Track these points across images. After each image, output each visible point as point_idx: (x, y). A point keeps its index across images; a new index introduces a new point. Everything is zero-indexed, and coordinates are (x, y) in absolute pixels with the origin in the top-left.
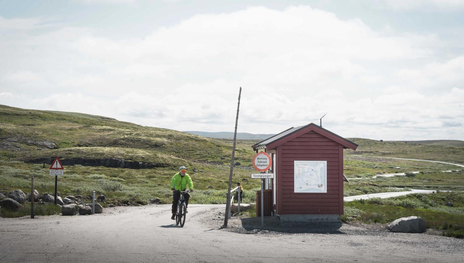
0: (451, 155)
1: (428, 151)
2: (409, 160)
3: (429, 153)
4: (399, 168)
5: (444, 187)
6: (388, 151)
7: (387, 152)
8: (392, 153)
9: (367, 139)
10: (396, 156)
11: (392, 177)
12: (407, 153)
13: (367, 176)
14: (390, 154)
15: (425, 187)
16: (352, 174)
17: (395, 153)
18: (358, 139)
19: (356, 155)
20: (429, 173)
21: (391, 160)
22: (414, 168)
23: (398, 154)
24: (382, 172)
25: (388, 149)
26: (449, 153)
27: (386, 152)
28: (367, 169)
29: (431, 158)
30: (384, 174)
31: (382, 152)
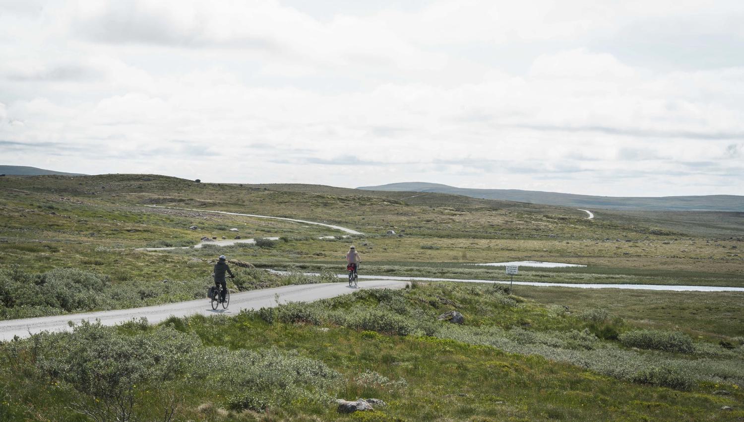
0: (319, 210)
1: (280, 200)
2: (250, 217)
3: (283, 206)
4: (236, 229)
5: (332, 268)
6: (210, 199)
7: (209, 201)
8: (219, 203)
9: (172, 177)
10: (226, 209)
11: (231, 247)
12: (244, 204)
13: (184, 244)
14: (214, 204)
15: (297, 267)
16: (154, 240)
17: (224, 203)
18: (157, 176)
19: (154, 206)
20: (297, 240)
21: (219, 216)
22: (262, 230)
23: (228, 205)
24: (210, 236)
25: (210, 196)
26: (317, 205)
27: (207, 201)
28: (182, 231)
29: (287, 213)
30: (214, 240)
31: (199, 202)
